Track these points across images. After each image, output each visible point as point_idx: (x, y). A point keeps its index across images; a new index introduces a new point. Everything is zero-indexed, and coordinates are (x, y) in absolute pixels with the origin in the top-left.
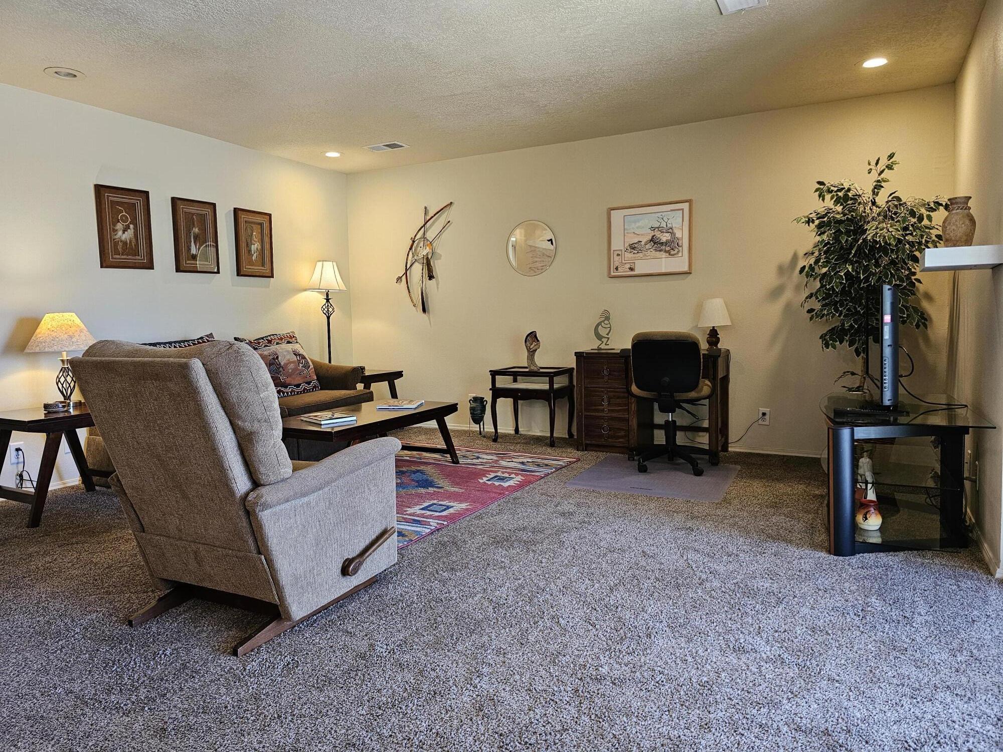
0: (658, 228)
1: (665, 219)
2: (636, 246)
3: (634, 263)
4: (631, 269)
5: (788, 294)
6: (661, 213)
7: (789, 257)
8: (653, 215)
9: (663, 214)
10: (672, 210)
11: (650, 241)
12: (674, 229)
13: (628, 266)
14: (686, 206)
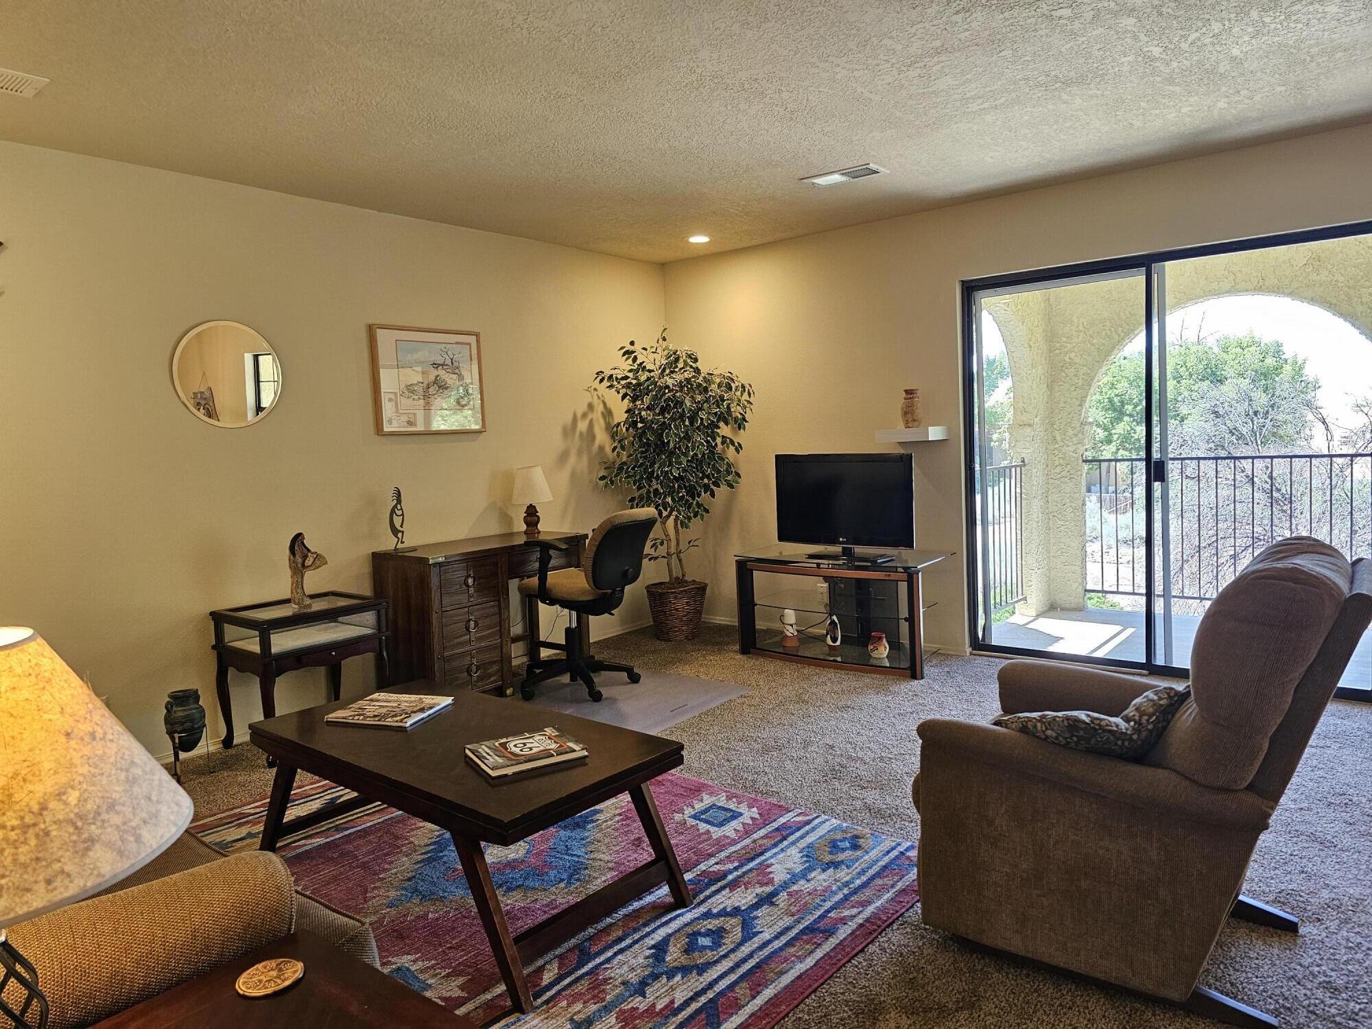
0: (442, 365)
1: (449, 353)
2: (416, 388)
3: (415, 414)
4: (410, 423)
5: (572, 459)
6: (444, 345)
7: (570, 417)
8: (435, 345)
9: (448, 346)
10: (457, 343)
11: (434, 383)
12: (461, 369)
13: (404, 418)
14: (472, 339)
